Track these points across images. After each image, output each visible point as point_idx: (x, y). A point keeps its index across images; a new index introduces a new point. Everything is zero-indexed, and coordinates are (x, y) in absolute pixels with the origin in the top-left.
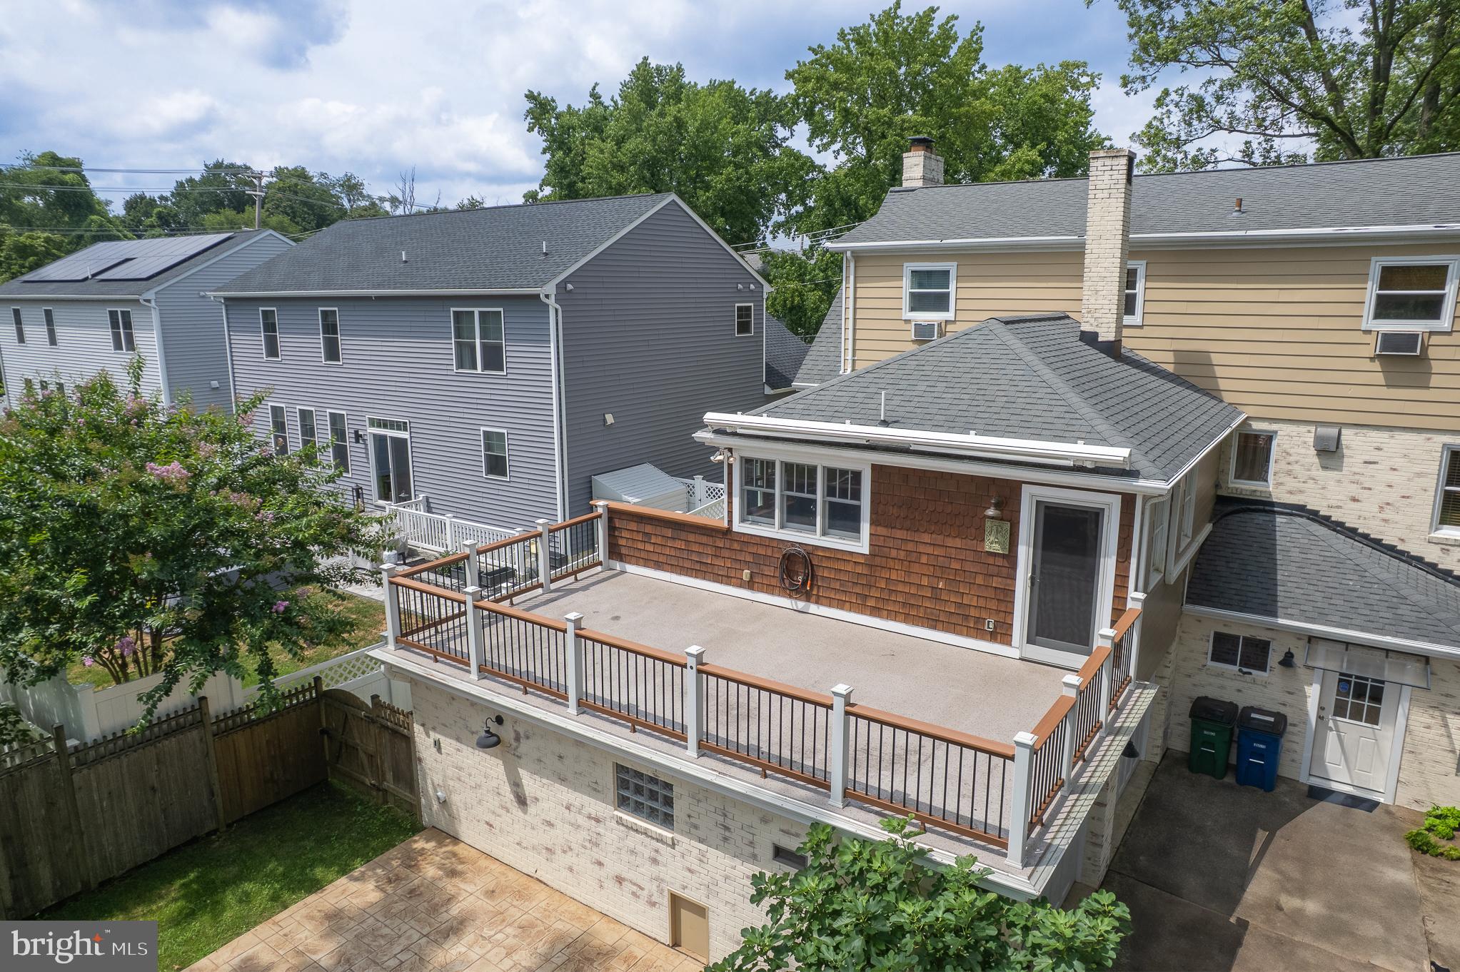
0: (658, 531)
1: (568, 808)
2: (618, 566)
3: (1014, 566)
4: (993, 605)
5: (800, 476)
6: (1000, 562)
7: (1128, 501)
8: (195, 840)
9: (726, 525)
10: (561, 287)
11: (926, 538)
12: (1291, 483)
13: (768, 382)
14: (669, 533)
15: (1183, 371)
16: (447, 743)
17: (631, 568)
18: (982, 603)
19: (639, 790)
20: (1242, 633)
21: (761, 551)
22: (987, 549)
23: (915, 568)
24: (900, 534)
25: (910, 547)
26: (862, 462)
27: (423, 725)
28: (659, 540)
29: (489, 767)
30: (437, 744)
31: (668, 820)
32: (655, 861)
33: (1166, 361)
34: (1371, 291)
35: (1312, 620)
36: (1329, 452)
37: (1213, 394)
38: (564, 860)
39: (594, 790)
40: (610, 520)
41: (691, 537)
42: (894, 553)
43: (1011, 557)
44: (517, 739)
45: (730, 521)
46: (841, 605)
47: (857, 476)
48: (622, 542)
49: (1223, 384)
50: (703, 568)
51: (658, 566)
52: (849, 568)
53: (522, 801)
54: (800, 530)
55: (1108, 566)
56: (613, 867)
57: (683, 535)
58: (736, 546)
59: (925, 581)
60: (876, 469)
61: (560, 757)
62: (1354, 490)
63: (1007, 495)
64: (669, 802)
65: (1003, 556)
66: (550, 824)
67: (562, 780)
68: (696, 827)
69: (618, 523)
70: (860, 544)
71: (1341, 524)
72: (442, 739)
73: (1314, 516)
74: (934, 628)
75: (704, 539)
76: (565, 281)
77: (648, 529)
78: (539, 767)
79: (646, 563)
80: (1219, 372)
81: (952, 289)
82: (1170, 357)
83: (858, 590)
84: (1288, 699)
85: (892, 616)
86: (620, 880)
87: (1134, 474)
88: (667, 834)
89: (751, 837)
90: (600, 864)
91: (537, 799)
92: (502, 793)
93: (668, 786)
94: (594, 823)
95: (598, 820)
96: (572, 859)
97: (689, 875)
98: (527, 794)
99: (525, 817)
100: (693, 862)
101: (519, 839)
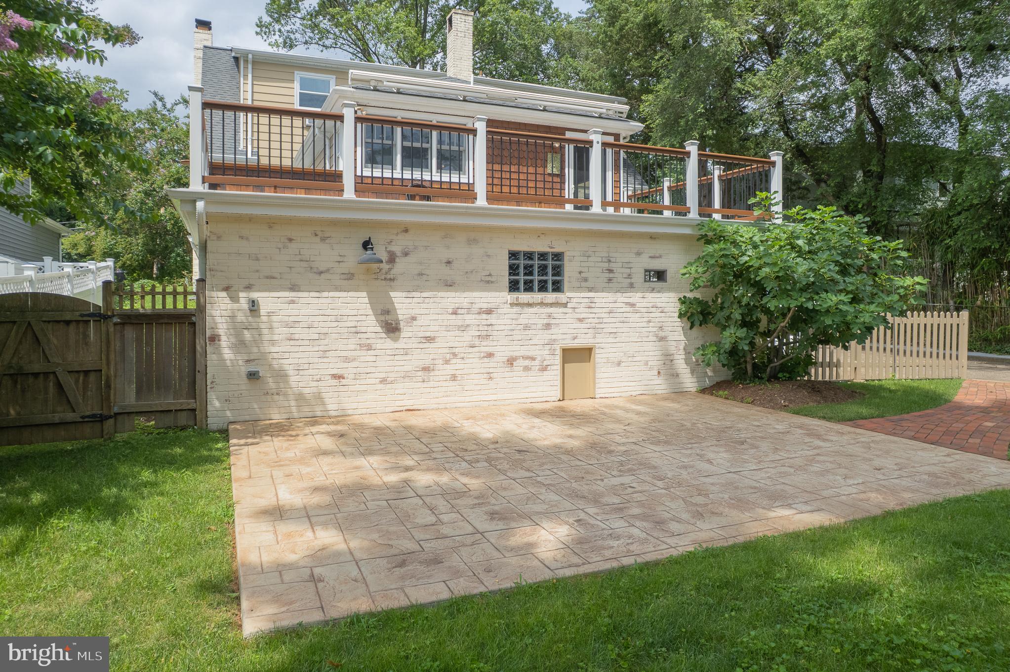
1: (455, 313)
3: (563, 182)
6: (556, 179)
11: (515, 168)
19: (529, 270)
22: (549, 171)
27: (227, 289)
30: (253, 305)
31: (558, 287)
32: (548, 326)
38: (443, 372)
39: (488, 283)
43: (562, 176)
44: (392, 259)
53: (392, 328)
56: (503, 353)
61: (449, 262)
65: (557, 175)
66: (430, 339)
67: (449, 285)
68: (586, 280)
72: (262, 295)
78: (420, 283)
86: (511, 361)
88: (560, 296)
89: (628, 271)
90: (490, 355)
91: (414, 319)
92: (363, 329)
93: (558, 256)
94: (484, 316)
95: (489, 312)
96: (456, 366)
97: (579, 325)
98: (400, 317)
99: (396, 345)
100: (582, 312)
101: (383, 375)
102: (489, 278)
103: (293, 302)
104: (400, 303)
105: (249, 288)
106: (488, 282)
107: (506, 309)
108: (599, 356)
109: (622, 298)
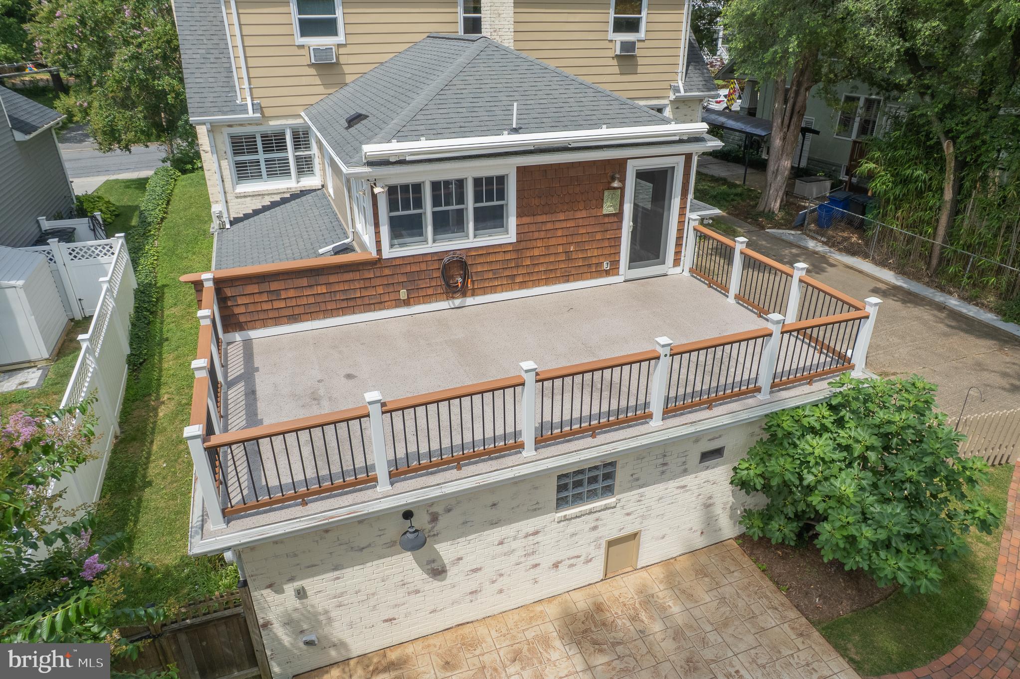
0: (290, 283)
1: (500, 543)
2: (240, 335)
3: (621, 221)
4: (608, 251)
5: (447, 190)
6: (612, 219)
7: (689, 157)
9: (374, 254)
11: (562, 216)
14: (304, 282)
17: (256, 333)
18: (600, 252)
19: (578, 484)
21: (415, 268)
22: (605, 212)
23: (553, 242)
24: (540, 219)
25: (549, 226)
26: (508, 168)
28: (291, 293)
30: (300, 592)
31: (608, 491)
32: (594, 529)
34: (611, 15)
38: (491, 589)
40: (220, 290)
41: (333, 279)
42: (536, 235)
43: (619, 215)
44: (434, 519)
45: (379, 251)
46: (493, 289)
47: (503, 179)
48: (237, 310)
50: (351, 303)
51: (294, 318)
52: (500, 257)
54: (450, 240)
55: (676, 202)
56: (546, 561)
57: (323, 279)
58: (387, 272)
59: (560, 249)
60: (519, 169)
61: (494, 505)
64: (610, 476)
65: (614, 215)
66: (476, 570)
67: (495, 523)
68: (638, 479)
69: (229, 292)
70: (508, 235)
72: (306, 582)
74: (568, 281)
75: (349, 276)
77: (274, 286)
78: (464, 530)
79: (277, 321)
81: (339, 14)
83: (508, 273)
85: (537, 283)
86: (556, 565)
88: (611, 501)
89: (684, 459)
90: (536, 566)
91: (460, 559)
92: (410, 580)
93: (610, 465)
94: (531, 538)
95: (536, 533)
96: (501, 583)
97: (627, 518)
98: (446, 562)
99: (443, 583)
100: (631, 507)
101: (433, 607)
102: (537, 506)
103: (338, 578)
104: (446, 550)
105: (292, 579)
106: (535, 510)
107: (555, 525)
108: (644, 538)
109: (672, 484)
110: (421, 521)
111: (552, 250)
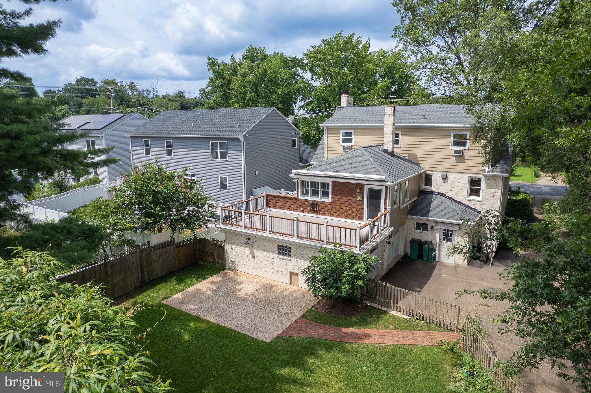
0: (279, 199)
1: (266, 257)
2: (268, 209)
3: (363, 203)
4: (359, 212)
5: (315, 185)
6: (360, 202)
7: (386, 187)
8: (171, 273)
9: (297, 197)
10: (245, 135)
11: (344, 198)
12: (437, 187)
13: (301, 162)
14: (282, 200)
15: (410, 159)
16: (234, 246)
17: (272, 209)
18: (357, 212)
19: (283, 250)
20: (422, 222)
21: (306, 203)
22: (357, 199)
23: (342, 205)
24: (338, 197)
25: (341, 200)
26: (329, 181)
27: (228, 243)
28: (279, 202)
29: (246, 251)
30: (232, 247)
31: (290, 255)
32: (286, 265)
33: (406, 156)
34: (452, 140)
35: (436, 218)
36: (445, 179)
37: (418, 165)
38: (264, 269)
39: (272, 251)
40: (267, 197)
41: (288, 201)
42: (337, 202)
43: (363, 201)
44: (253, 243)
46: (325, 215)
47: (328, 184)
48: (270, 203)
49: (420, 162)
50: (291, 208)
51: (279, 208)
52: (327, 206)
53: (254, 257)
54: (315, 197)
55: (383, 202)
56: (276, 269)
57: (286, 200)
58: (299, 202)
59: (344, 208)
60: (332, 182)
61: (264, 245)
62: (451, 188)
63: (361, 187)
64: (290, 251)
66: (261, 261)
67: (264, 250)
68: (296, 256)
69: (268, 198)
70: (329, 200)
71: (448, 197)
72: (233, 246)
73: (442, 195)
74: (347, 218)
75: (291, 201)
76: (246, 134)
77: (277, 199)
78: (259, 249)
79: (276, 208)
80: (419, 159)
81: (353, 137)
82: (407, 155)
83: (329, 211)
84: (433, 237)
85: (337, 216)
86: (278, 271)
87: (386, 181)
88: (289, 258)
89: (308, 255)
90: (273, 269)
91: (258, 256)
92: (249, 256)
93: (290, 248)
94: (272, 259)
96: (266, 269)
97: (294, 267)
98: (255, 255)
99: (255, 261)
100: (295, 263)
101: (253, 267)
103: (237, 248)
104: (256, 253)
105: (231, 243)
107: (277, 258)
110: (251, 241)
111: (342, 207)
